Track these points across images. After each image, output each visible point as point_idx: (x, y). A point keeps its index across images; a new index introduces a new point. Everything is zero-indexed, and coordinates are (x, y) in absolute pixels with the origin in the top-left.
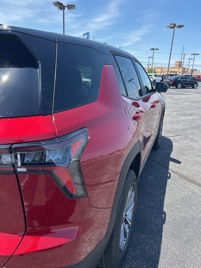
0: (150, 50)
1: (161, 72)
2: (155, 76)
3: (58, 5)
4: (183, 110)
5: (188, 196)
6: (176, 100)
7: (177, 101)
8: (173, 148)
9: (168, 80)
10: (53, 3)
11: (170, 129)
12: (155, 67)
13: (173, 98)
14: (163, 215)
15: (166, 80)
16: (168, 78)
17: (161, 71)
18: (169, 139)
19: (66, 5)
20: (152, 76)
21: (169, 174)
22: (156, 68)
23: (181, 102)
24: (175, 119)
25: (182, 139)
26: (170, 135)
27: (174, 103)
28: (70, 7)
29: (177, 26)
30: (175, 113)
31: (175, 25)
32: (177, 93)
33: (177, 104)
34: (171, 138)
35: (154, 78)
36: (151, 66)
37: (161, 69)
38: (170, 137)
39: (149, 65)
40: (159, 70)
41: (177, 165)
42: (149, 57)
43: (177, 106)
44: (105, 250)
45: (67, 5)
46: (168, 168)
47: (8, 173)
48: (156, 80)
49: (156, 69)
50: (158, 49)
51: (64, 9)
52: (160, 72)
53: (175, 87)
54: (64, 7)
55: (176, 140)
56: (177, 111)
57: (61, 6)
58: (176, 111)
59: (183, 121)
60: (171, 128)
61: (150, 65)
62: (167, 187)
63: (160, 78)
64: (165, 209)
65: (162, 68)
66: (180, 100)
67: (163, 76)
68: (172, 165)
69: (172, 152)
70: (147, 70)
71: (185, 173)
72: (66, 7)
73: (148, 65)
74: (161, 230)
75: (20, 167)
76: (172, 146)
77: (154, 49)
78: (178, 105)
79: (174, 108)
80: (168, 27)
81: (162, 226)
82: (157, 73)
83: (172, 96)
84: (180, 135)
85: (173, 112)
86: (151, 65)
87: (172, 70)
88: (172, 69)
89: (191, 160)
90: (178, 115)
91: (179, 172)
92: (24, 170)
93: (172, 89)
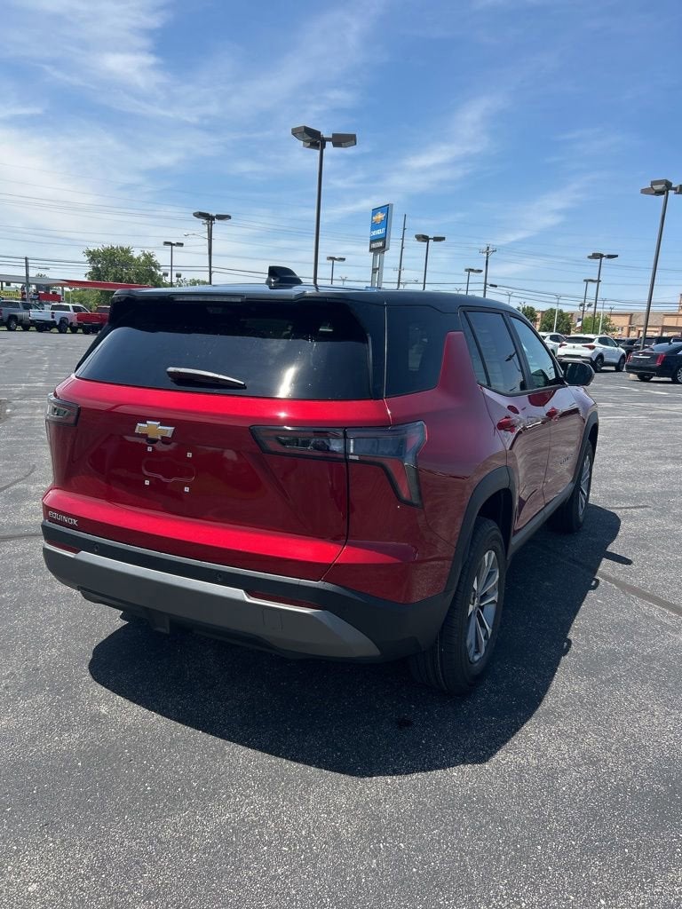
0: (589, 257)
1: (630, 329)
2: (603, 341)
3: (305, 135)
4: (674, 447)
5: (632, 620)
6: (660, 417)
7: (664, 420)
8: (619, 534)
9: (645, 354)
10: (293, 130)
11: (620, 491)
12: (609, 310)
13: (653, 412)
14: (566, 644)
15: (638, 354)
16: (647, 350)
17: (630, 324)
18: (614, 514)
19: (331, 136)
20: (591, 340)
21: (594, 582)
22: (611, 315)
23: (675, 424)
24: (643, 469)
25: (651, 514)
26: (618, 506)
27: (651, 427)
28: (341, 140)
29: (675, 189)
30: (648, 453)
31: (668, 186)
32: (670, 399)
33: (662, 429)
34: (619, 513)
35: (600, 348)
36: (591, 310)
37: (628, 318)
38: (617, 508)
39: (586, 304)
40: (624, 321)
41: (620, 566)
42: (586, 281)
43: (658, 433)
44: (443, 624)
45: (334, 135)
46: (595, 571)
47: (340, 460)
48: (604, 354)
49: (612, 318)
50: (616, 256)
51: (324, 146)
52: (626, 330)
53: (670, 379)
54: (324, 141)
55: (632, 517)
56: (657, 448)
57: (314, 139)
58: (651, 448)
59: (667, 473)
60: (626, 489)
61: (589, 305)
62: (584, 603)
63: (620, 349)
64: (571, 636)
65: (631, 315)
66: (676, 416)
67: (632, 342)
68: (606, 566)
69: (615, 542)
70: (579, 320)
71: (636, 582)
72: (329, 140)
73: (581, 305)
74: (557, 663)
75: (352, 454)
76: (618, 529)
77: (601, 256)
78: (663, 433)
79: (647, 438)
80: (644, 191)
81: (560, 659)
82: (614, 330)
83: (653, 405)
84: (646, 506)
85: (643, 450)
86: (593, 306)
87: (669, 322)
88: (667, 319)
89: (661, 558)
90: (655, 458)
91: (622, 579)
92: (357, 458)
93: (659, 385)
